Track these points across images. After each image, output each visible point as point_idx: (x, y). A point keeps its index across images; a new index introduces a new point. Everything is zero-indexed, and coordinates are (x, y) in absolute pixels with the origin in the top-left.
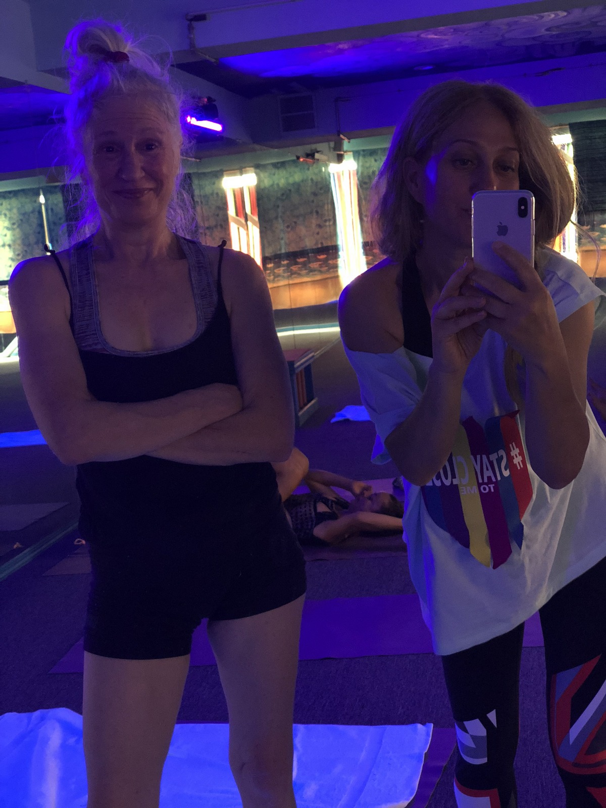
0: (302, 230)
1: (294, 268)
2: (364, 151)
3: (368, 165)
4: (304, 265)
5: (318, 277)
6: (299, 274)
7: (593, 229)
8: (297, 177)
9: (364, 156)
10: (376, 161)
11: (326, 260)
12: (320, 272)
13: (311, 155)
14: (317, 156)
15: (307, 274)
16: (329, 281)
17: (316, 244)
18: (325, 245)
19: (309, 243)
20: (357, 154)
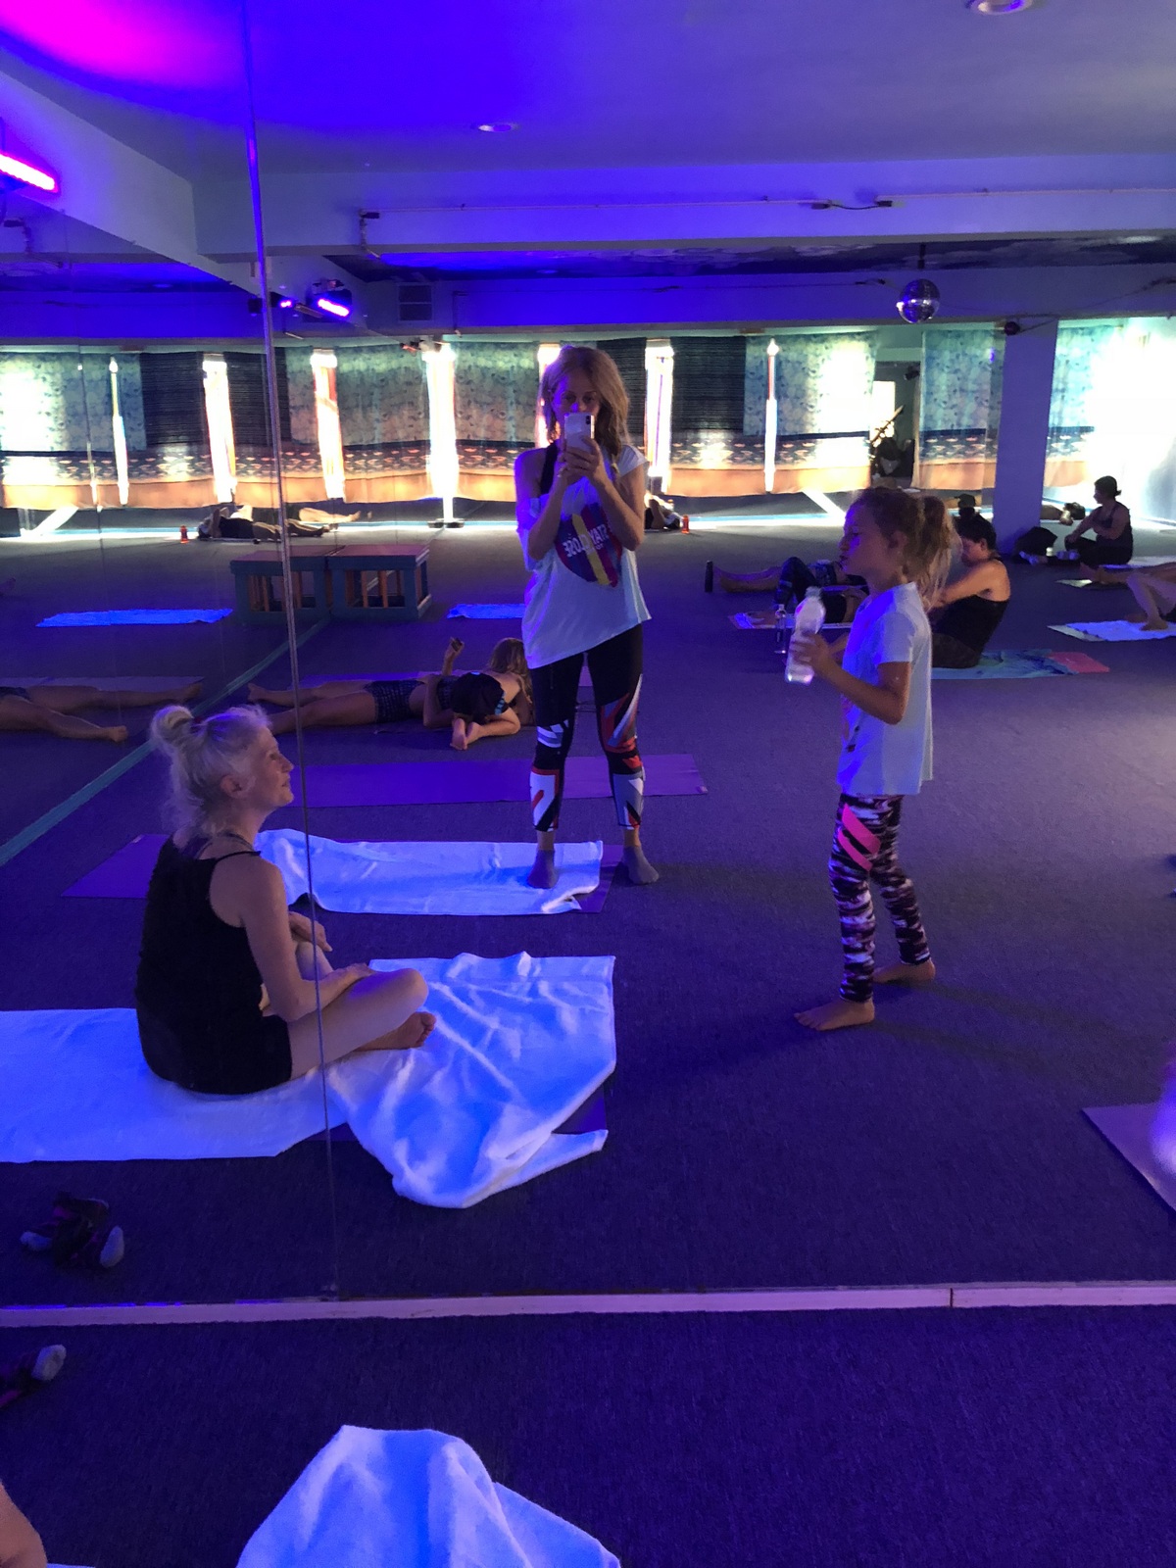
0: (396, 420)
1: (388, 460)
2: (461, 343)
3: (464, 358)
4: (397, 457)
5: (409, 472)
6: (393, 468)
7: (684, 448)
8: (394, 364)
9: (461, 348)
10: (472, 355)
11: (417, 455)
12: (412, 467)
13: (415, 344)
14: (422, 345)
15: (399, 468)
16: (420, 477)
17: (408, 436)
18: (419, 439)
19: (401, 436)
20: (454, 345)
